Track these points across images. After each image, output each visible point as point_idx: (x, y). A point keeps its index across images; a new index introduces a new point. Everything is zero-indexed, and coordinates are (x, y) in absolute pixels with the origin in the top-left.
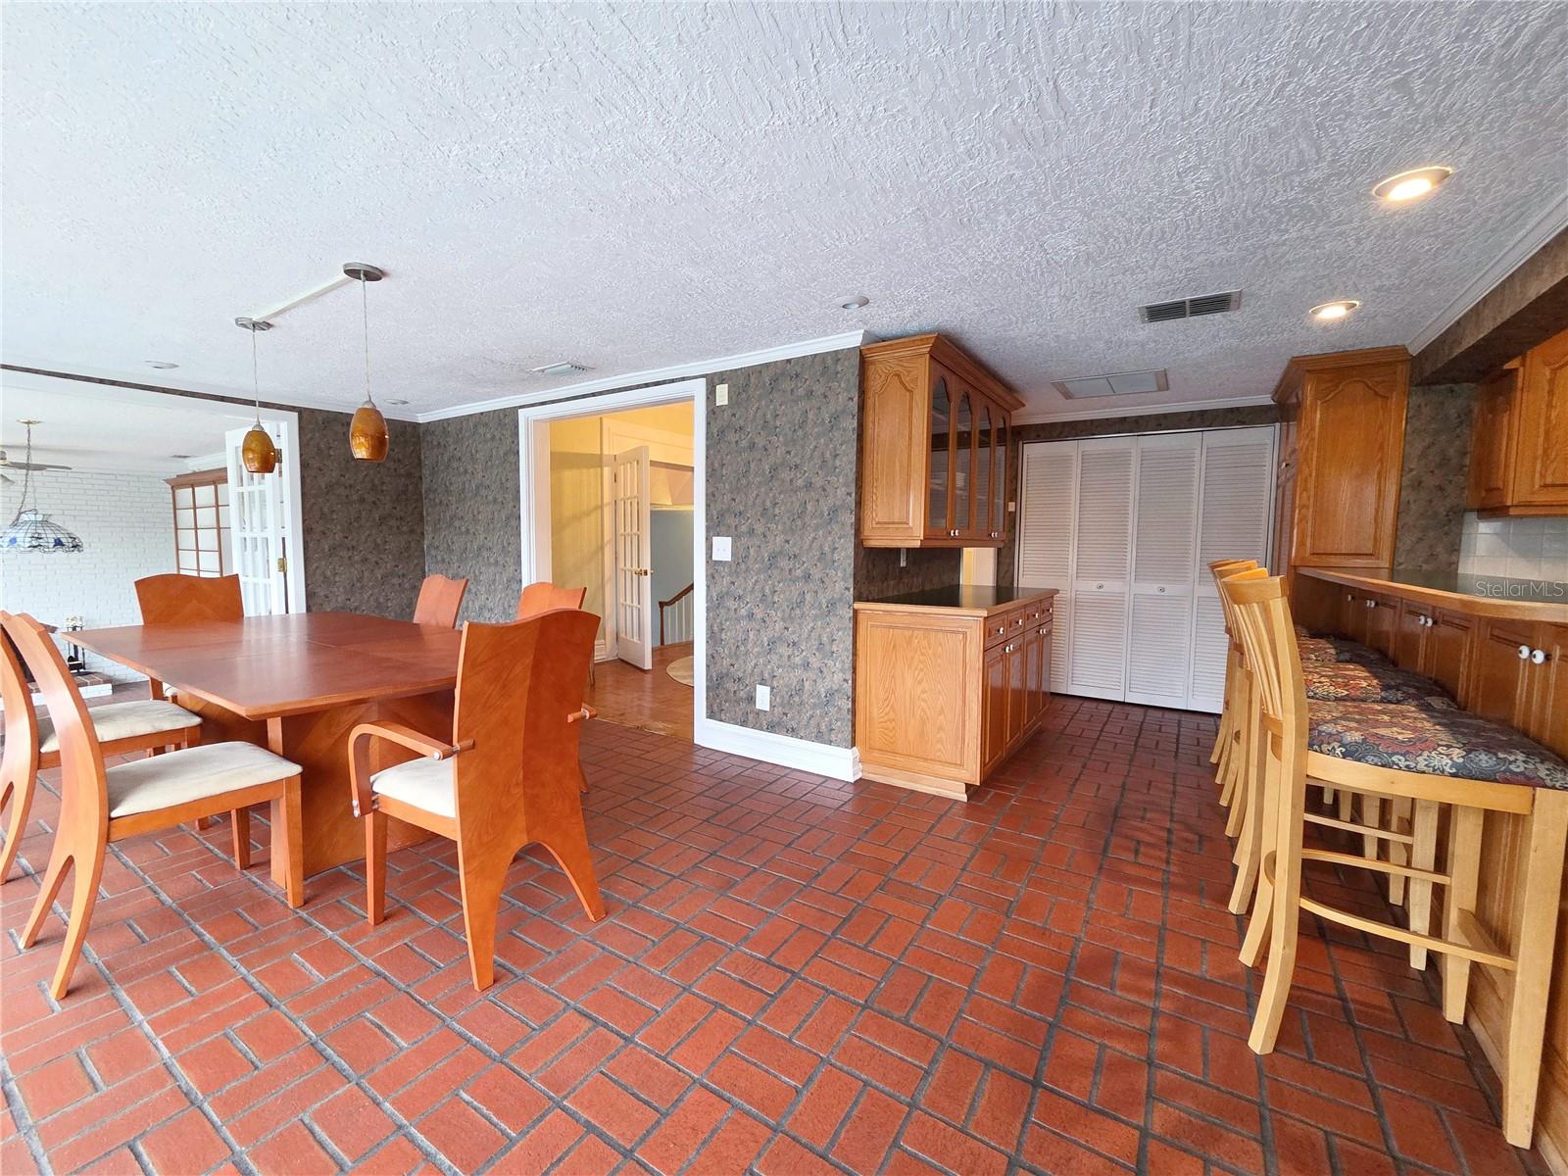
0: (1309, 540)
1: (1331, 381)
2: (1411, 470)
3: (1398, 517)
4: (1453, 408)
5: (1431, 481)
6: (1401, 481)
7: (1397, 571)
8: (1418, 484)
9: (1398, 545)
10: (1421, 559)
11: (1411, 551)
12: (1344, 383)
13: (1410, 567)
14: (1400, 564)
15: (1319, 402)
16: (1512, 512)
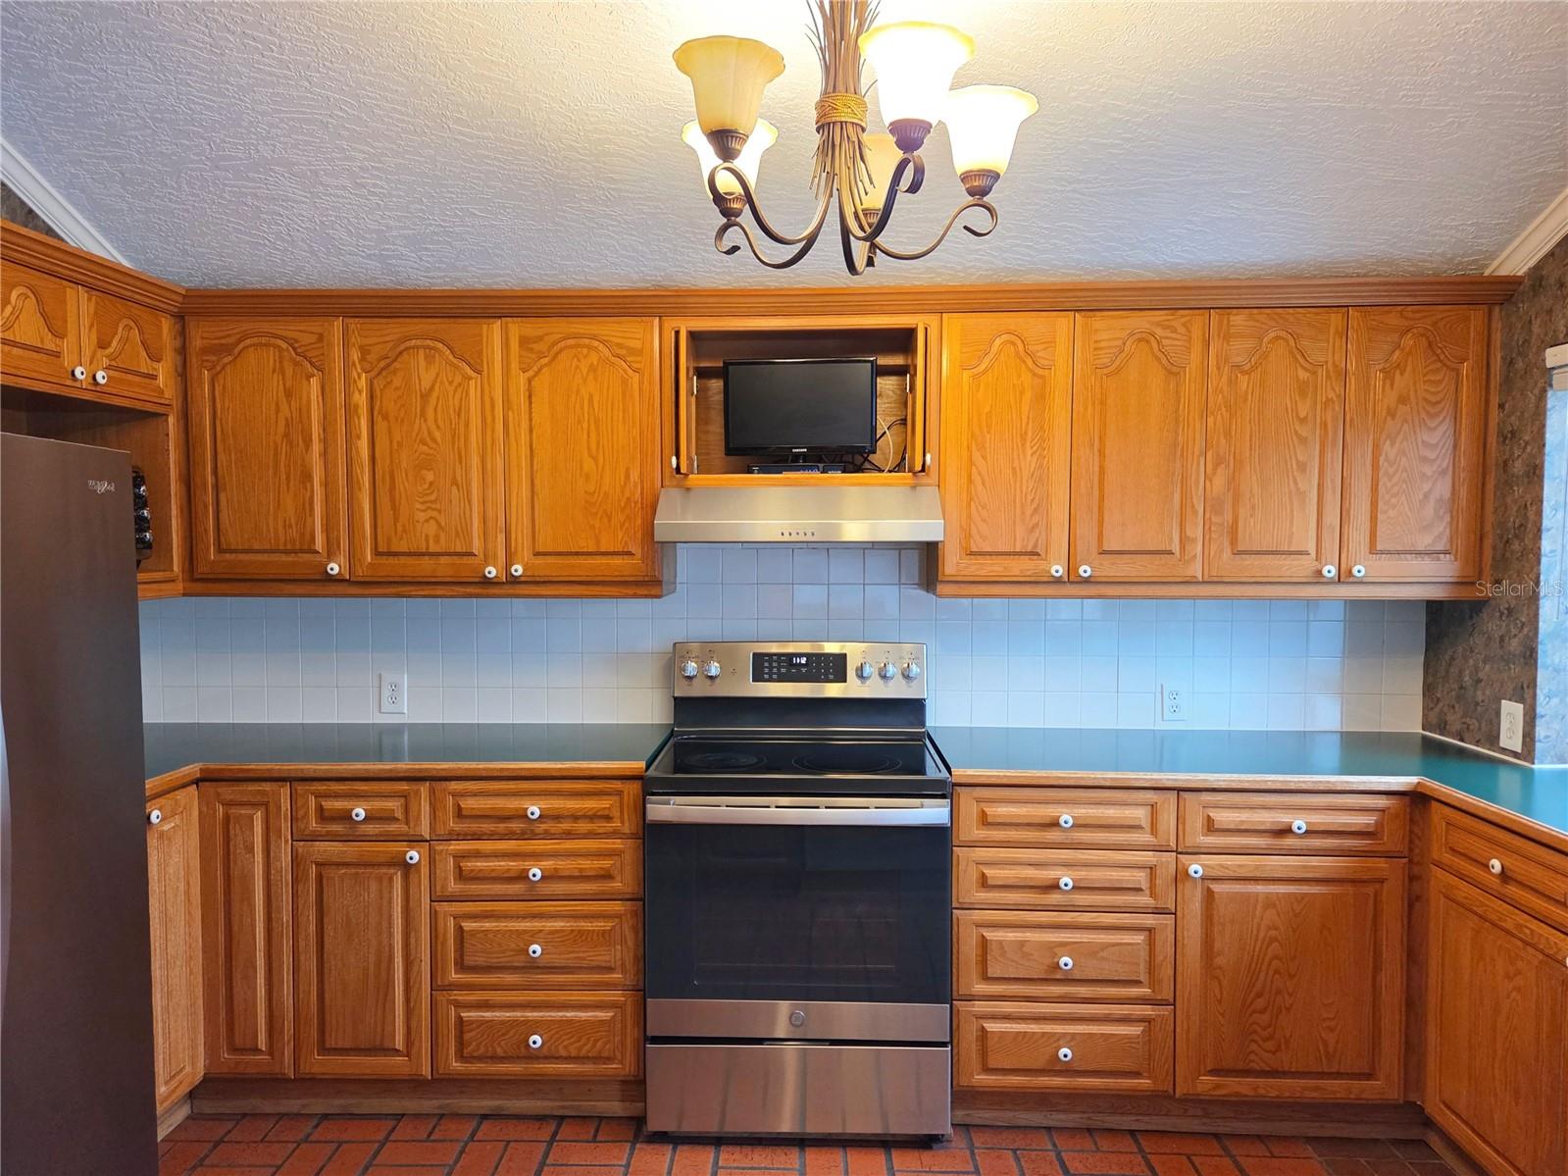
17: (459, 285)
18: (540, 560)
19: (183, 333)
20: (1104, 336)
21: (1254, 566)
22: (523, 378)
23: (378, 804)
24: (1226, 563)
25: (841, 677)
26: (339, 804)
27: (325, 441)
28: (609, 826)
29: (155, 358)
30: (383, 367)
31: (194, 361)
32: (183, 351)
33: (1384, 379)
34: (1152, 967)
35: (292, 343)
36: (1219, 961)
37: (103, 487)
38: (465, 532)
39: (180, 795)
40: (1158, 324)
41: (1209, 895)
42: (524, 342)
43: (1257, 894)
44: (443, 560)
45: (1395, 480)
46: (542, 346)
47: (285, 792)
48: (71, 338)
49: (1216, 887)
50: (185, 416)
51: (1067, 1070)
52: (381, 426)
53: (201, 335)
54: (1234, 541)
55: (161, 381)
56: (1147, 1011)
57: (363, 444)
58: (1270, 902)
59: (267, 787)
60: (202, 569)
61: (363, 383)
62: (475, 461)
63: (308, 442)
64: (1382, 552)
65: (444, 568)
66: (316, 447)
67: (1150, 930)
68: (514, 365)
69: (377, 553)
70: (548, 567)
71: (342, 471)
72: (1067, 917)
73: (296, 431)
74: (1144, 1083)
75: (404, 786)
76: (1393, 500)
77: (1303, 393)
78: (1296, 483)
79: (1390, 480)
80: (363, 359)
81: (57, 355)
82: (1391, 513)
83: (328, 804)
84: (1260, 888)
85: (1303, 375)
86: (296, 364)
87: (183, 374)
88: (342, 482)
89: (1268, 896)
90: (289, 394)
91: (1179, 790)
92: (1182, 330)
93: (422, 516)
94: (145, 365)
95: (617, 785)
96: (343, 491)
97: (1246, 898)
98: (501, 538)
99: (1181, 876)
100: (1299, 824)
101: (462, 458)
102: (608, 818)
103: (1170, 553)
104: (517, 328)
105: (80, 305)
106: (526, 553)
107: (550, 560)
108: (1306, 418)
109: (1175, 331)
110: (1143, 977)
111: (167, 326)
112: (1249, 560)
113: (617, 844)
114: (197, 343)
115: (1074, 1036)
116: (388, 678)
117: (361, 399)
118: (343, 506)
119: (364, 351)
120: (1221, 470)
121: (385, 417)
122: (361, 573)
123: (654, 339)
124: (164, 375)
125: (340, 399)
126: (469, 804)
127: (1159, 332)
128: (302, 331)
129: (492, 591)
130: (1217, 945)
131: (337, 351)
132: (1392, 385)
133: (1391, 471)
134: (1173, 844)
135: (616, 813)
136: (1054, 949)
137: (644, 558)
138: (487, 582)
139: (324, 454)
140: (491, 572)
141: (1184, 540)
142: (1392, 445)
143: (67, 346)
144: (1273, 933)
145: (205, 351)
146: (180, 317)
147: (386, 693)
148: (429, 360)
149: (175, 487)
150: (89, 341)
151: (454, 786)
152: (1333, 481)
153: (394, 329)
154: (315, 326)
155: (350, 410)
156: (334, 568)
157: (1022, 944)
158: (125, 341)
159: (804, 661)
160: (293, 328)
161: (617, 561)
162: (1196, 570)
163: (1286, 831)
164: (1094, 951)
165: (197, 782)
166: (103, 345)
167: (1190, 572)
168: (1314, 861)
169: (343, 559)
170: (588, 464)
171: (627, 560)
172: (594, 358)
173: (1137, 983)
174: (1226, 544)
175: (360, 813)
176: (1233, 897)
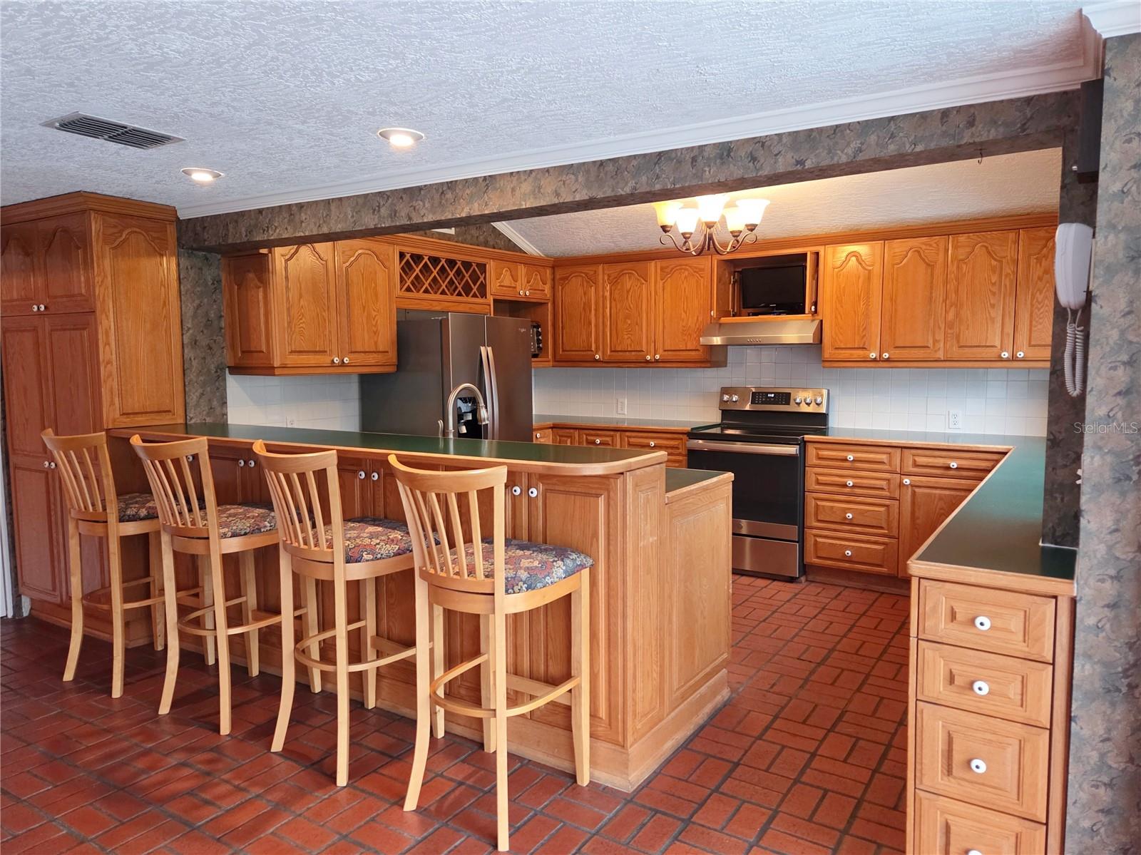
0: (116, 400)
1: (115, 227)
2: (189, 329)
3: (184, 375)
4: (209, 275)
5: (204, 341)
6: (182, 339)
7: (190, 425)
8: (195, 343)
9: (188, 401)
10: (205, 413)
11: (197, 405)
12: (126, 232)
13: (199, 421)
14: (191, 419)
15: (107, 248)
16: (277, 372)
17: (641, 249)
18: (666, 353)
19: (554, 273)
20: (897, 250)
21: (968, 353)
22: (661, 282)
23: (604, 439)
24: (956, 352)
25: (788, 403)
26: (592, 438)
27: (596, 310)
28: (678, 451)
29: (544, 283)
30: (615, 281)
31: (557, 284)
32: (553, 279)
33: (1037, 263)
34: (888, 522)
35: (586, 274)
36: (918, 521)
37: (523, 330)
38: (641, 344)
39: (547, 431)
40: (923, 243)
41: (914, 493)
42: (662, 269)
43: (935, 494)
44: (633, 353)
45: (1042, 310)
46: (668, 270)
47: (576, 433)
48: (519, 281)
49: (917, 490)
50: (554, 303)
51: (849, 560)
52: (613, 303)
53: (560, 273)
54: (958, 342)
55: (546, 292)
56: (886, 540)
57: (608, 310)
58: (941, 498)
59: (572, 431)
60: (558, 358)
61: (608, 288)
62: (644, 315)
63: (590, 311)
64: (1035, 346)
65: (632, 356)
66: (593, 312)
67: (887, 506)
68: (659, 278)
69: (611, 351)
70: (670, 356)
71: (601, 320)
72: (852, 498)
73: (587, 306)
74: (884, 570)
75: (612, 433)
76: (1041, 321)
77: (994, 272)
78: (989, 313)
79: (1039, 310)
80: (608, 279)
81: (515, 288)
82: (1040, 327)
83: (589, 438)
84: (938, 492)
85: (994, 263)
86: (587, 282)
87: (553, 287)
88: (601, 324)
89: (940, 495)
90: (585, 294)
91: (902, 448)
92: (935, 245)
93: (626, 337)
94: (541, 286)
95: (681, 436)
96: (601, 328)
97: (929, 495)
98: (653, 344)
99: (901, 485)
100: (954, 464)
101: (640, 315)
102: (677, 448)
103: (928, 347)
104: (659, 263)
105: (522, 270)
106: (661, 351)
107: (670, 353)
108: (995, 283)
109: (931, 245)
110: (884, 525)
111: (548, 271)
112: (967, 350)
113: (681, 458)
114: (558, 277)
115: (853, 546)
116: (620, 400)
117: (608, 294)
118: (601, 334)
119: (609, 276)
120: (953, 309)
121: (615, 300)
122: (606, 358)
123: (710, 265)
124: (547, 289)
125: (601, 293)
126: (632, 440)
127: (924, 247)
128: (589, 270)
129: (650, 365)
130: (917, 514)
131: (600, 277)
132: (1041, 265)
133: (1039, 306)
134: (898, 470)
135: (680, 446)
136: (845, 511)
137: (703, 352)
138: (648, 362)
139: (596, 315)
140: (648, 358)
141: (935, 341)
142: (1040, 294)
143: (518, 284)
144: (942, 511)
145: (561, 279)
146: (553, 268)
147: (619, 406)
148: (630, 278)
149: (550, 328)
150: (524, 281)
151: (628, 434)
152: (1009, 312)
153: (619, 267)
154: (593, 268)
155: (604, 297)
156: (597, 357)
157: (832, 507)
158: (535, 279)
159: (773, 395)
160: (587, 269)
161: (693, 353)
162: (941, 355)
163: (948, 468)
164: (862, 513)
165: (552, 428)
166: (528, 282)
167: (938, 356)
168: (963, 481)
169: (600, 353)
170: (683, 315)
171: (697, 352)
172: (686, 273)
173: (882, 528)
174: (955, 342)
175: (598, 441)
176: (925, 494)
